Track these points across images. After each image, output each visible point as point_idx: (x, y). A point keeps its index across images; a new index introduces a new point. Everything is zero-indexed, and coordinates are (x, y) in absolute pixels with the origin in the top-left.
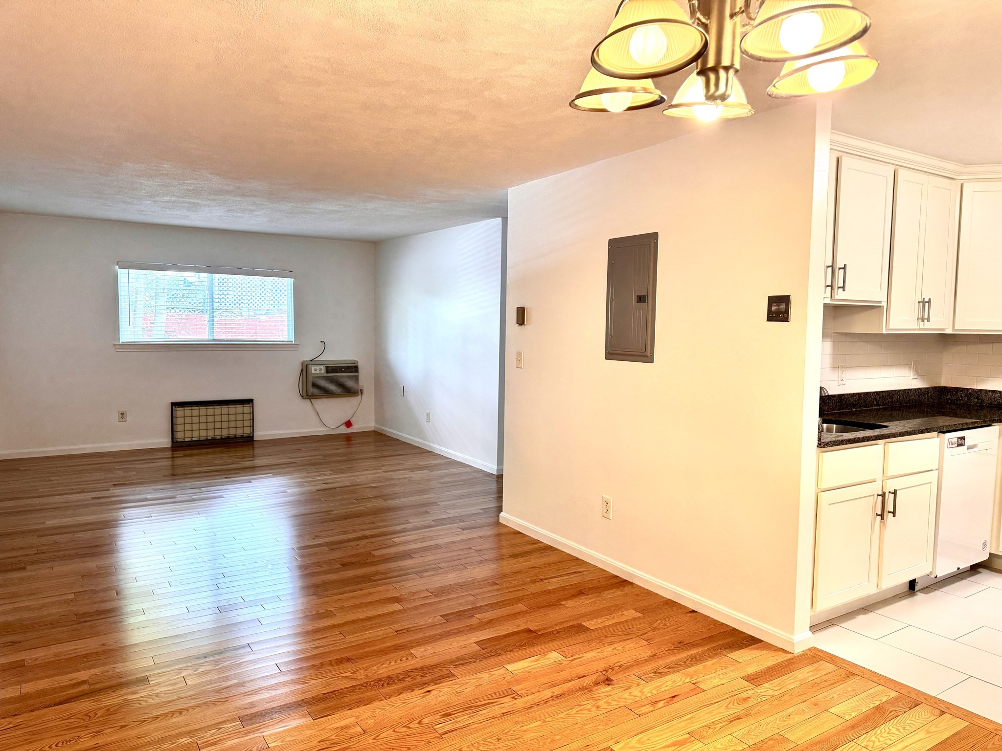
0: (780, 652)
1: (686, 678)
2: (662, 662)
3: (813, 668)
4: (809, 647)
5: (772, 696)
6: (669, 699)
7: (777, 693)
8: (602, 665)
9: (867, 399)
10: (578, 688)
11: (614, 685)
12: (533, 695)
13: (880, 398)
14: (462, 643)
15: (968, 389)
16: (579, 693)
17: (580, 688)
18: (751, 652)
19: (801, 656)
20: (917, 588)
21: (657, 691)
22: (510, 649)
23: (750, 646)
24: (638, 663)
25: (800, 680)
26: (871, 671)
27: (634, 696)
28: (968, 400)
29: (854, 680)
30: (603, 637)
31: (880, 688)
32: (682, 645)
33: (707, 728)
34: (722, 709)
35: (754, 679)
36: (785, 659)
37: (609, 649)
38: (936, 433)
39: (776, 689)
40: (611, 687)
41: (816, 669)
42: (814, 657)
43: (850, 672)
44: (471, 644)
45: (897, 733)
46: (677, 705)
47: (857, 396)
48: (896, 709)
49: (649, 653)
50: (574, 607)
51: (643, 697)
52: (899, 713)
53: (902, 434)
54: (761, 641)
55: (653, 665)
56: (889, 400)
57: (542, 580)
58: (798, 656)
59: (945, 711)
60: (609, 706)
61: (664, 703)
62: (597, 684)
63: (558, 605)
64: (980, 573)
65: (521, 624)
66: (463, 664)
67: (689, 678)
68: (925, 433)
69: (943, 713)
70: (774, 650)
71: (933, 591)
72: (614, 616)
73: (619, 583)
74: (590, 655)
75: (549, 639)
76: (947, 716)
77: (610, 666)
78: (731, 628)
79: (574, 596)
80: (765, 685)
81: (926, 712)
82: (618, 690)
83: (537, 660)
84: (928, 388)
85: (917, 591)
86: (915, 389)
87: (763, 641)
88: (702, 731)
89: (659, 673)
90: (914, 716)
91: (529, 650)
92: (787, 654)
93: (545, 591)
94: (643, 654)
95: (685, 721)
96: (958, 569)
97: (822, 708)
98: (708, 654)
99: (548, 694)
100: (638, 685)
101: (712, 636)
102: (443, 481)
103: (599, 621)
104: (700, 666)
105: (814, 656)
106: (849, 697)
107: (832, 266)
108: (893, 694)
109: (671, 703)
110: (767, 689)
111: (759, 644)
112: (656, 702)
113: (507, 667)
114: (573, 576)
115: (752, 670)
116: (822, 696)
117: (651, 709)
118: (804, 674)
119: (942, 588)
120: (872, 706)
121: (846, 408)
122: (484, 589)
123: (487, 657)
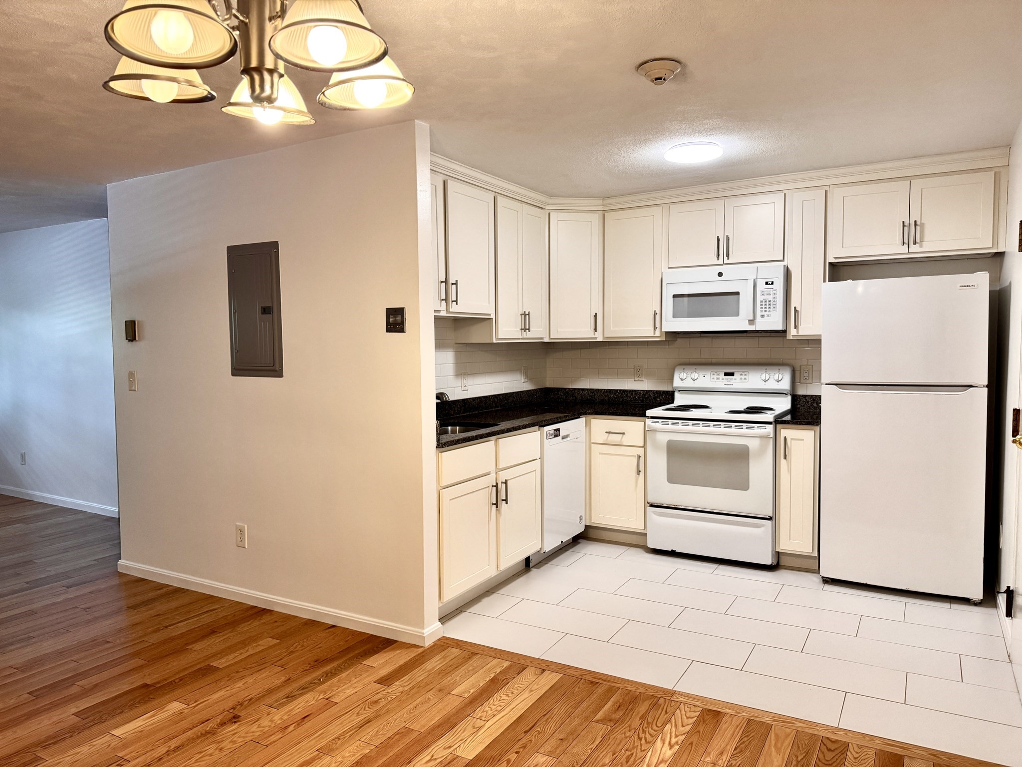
0: (413, 648)
1: (319, 695)
2: (295, 685)
3: (441, 657)
4: (438, 638)
5: (402, 692)
6: (300, 721)
7: (406, 688)
8: (230, 704)
9: (487, 402)
10: (199, 734)
11: (240, 721)
12: (145, 755)
14: (55, 719)
15: (565, 389)
16: (200, 740)
17: (202, 734)
18: (385, 655)
19: (432, 647)
20: (531, 565)
21: (289, 715)
22: (120, 711)
23: (385, 648)
24: (270, 692)
25: (428, 671)
26: (489, 647)
27: (263, 727)
28: (566, 397)
29: (475, 659)
30: (234, 673)
31: (497, 661)
32: (318, 663)
33: (337, 740)
34: (353, 717)
35: (385, 681)
36: (417, 653)
37: (240, 684)
38: (537, 427)
39: (405, 684)
40: (239, 723)
41: (443, 657)
42: (442, 646)
43: (472, 653)
44: (69, 716)
45: (507, 698)
46: (308, 725)
47: (479, 400)
48: (507, 677)
49: (283, 679)
50: (201, 649)
51: (273, 725)
52: (510, 680)
53: (509, 430)
54: (395, 641)
55: (287, 690)
57: (166, 627)
58: (428, 648)
59: (545, 669)
60: (234, 744)
61: (295, 726)
62: (222, 724)
63: (185, 650)
64: (579, 543)
65: (137, 680)
66: (54, 743)
67: (322, 694)
68: (528, 428)
69: (544, 670)
70: (407, 648)
71: (544, 565)
72: (248, 649)
73: (258, 612)
74: (215, 696)
75: (169, 689)
76: (547, 672)
77: (239, 702)
78: (369, 635)
79: (203, 637)
80: (397, 683)
81: (531, 673)
82: (245, 725)
83: (153, 716)
84: (536, 389)
85: (532, 567)
86: (526, 391)
87: (398, 641)
88: (331, 744)
89: (292, 697)
90: (522, 679)
91: (142, 708)
92: (418, 648)
93: (169, 639)
94: (276, 681)
95: (315, 738)
96: (562, 542)
97: (444, 691)
98: (344, 666)
99: (163, 750)
100: (268, 714)
101: (349, 647)
102: (43, 533)
103: (231, 657)
104: (335, 680)
105: (444, 644)
106: (470, 676)
107: (446, 282)
108: (506, 664)
109: (302, 723)
110: (397, 687)
111: (394, 645)
112: (286, 728)
113: (113, 732)
114: (205, 615)
115: (384, 672)
116: (446, 681)
117: (280, 736)
118: (434, 663)
119: (550, 561)
120: (488, 680)
121: (469, 411)
122: (92, 651)
123: (89, 727)
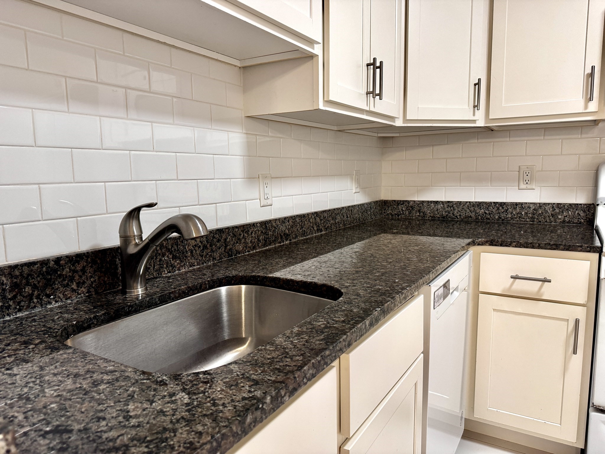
9: (305, 224)
13: (321, 220)
15: (408, 202)
28: (409, 213)
47: (290, 222)
56: (332, 222)
84: (370, 203)
86: (358, 205)
121: (274, 241)
